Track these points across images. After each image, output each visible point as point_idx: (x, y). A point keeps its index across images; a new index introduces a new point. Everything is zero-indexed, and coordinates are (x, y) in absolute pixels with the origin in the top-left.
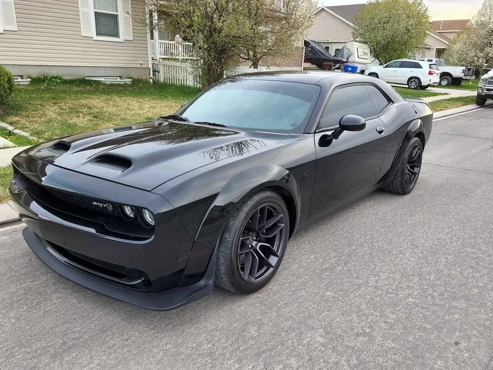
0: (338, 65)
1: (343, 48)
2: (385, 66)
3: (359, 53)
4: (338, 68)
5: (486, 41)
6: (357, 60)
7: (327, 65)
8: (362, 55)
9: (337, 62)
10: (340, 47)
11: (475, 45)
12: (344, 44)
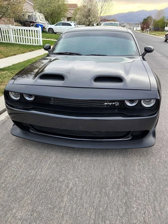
0: (32, 24)
1: (32, 15)
2: (55, 24)
3: (40, 18)
4: (32, 26)
5: (88, 14)
6: (40, 21)
7: (28, 24)
8: (41, 19)
9: (31, 22)
10: (30, 14)
11: (84, 16)
12: (32, 13)
